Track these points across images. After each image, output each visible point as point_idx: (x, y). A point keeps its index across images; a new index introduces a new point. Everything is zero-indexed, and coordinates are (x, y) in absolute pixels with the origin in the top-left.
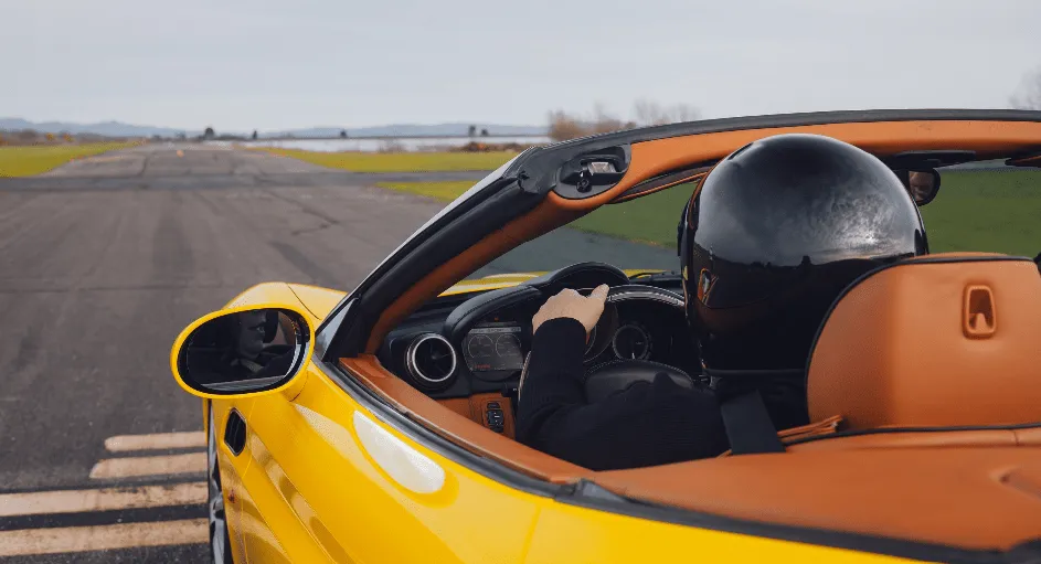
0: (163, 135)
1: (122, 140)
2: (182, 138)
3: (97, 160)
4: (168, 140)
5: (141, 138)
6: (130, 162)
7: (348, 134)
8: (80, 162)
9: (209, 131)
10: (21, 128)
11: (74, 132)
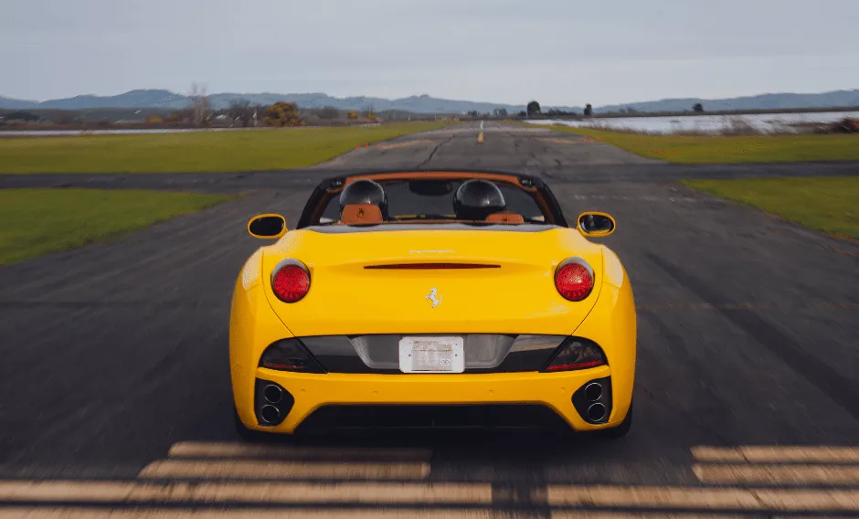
0: (482, 112)
1: (430, 118)
2: (501, 115)
3: (385, 147)
4: (486, 118)
5: (453, 116)
6: (417, 150)
7: (705, 108)
8: (364, 150)
9: (533, 107)
10: (321, 105)
11: (378, 109)
